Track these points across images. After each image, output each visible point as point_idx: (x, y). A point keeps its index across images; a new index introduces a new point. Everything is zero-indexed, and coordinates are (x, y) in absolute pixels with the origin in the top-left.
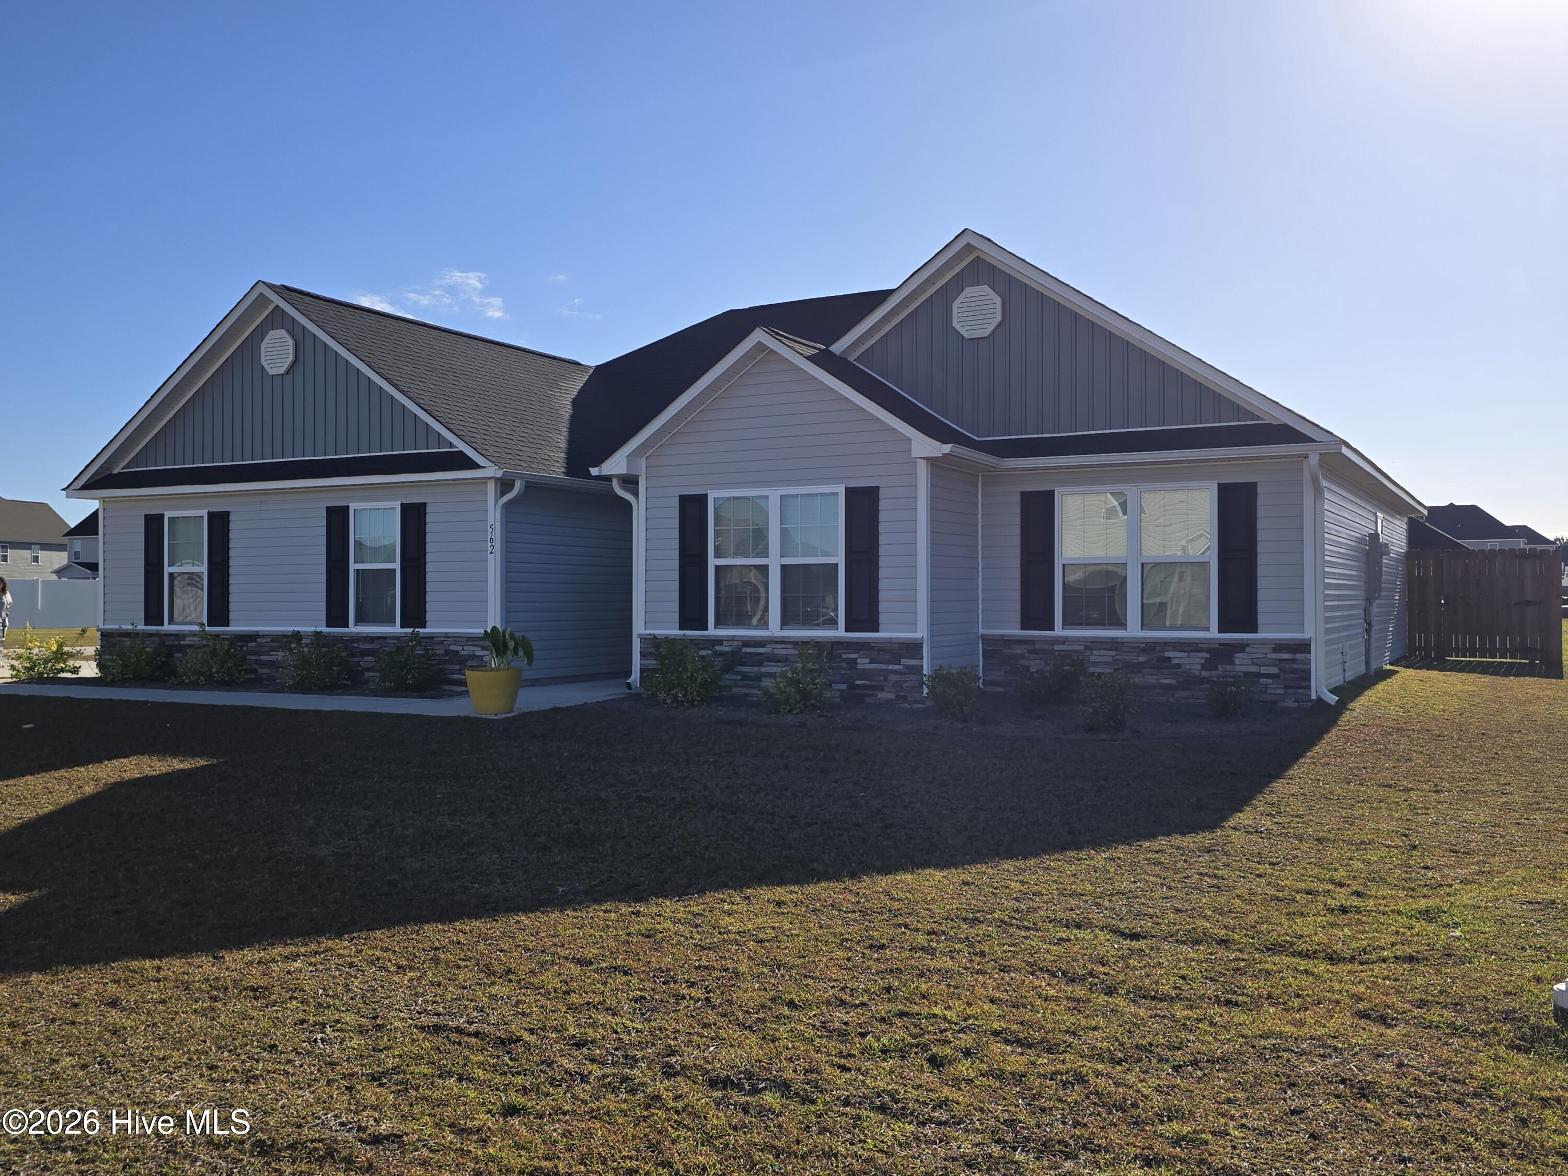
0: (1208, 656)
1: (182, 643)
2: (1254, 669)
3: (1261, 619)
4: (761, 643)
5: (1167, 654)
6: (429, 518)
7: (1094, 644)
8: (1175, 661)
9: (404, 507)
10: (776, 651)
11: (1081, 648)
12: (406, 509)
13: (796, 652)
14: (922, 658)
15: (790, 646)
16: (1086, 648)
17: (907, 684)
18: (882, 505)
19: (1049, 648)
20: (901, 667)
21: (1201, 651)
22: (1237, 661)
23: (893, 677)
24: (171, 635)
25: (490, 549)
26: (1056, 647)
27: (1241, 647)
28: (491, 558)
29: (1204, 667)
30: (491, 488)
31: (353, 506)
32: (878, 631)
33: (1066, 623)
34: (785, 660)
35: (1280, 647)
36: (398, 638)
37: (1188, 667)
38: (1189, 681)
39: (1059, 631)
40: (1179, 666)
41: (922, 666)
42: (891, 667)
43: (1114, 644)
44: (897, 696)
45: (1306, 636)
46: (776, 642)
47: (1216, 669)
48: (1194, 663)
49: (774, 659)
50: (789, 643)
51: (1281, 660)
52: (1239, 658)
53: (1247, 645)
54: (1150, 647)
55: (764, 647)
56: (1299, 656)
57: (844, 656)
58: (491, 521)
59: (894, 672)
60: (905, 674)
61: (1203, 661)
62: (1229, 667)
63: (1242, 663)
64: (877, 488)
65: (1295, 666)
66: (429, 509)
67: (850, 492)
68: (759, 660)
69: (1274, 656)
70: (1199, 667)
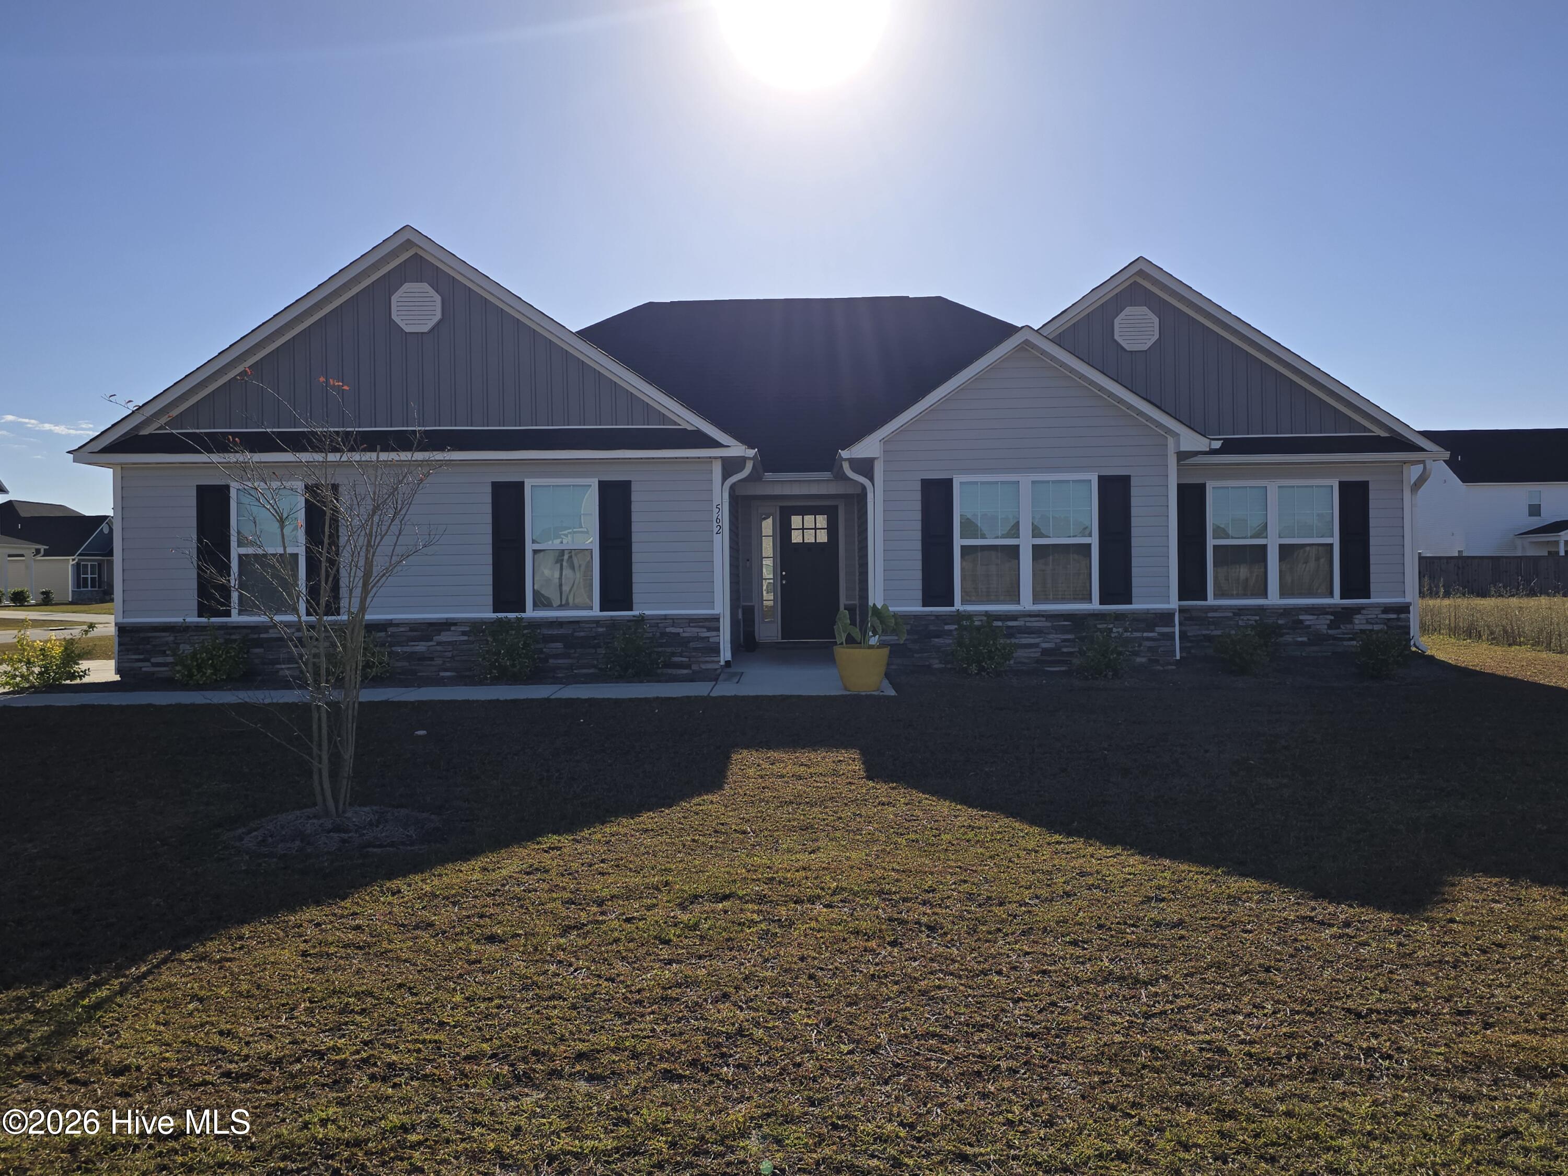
0: (1332, 618)
1: (262, 636)
2: (1370, 627)
3: (1373, 587)
4: (1014, 617)
5: (1301, 617)
6: (634, 497)
7: (1240, 611)
8: (1307, 623)
9: (602, 484)
10: (1028, 624)
11: (1231, 614)
12: (605, 488)
13: (1049, 624)
14: (1174, 626)
15: (1044, 619)
16: (1234, 614)
17: (1162, 649)
18: (1134, 491)
19: (1204, 615)
20: (1156, 634)
21: (1327, 613)
22: (1357, 621)
23: (1148, 644)
24: (245, 627)
25: (716, 530)
26: (1210, 615)
27: (1358, 610)
28: (717, 539)
29: (1330, 627)
30: (717, 469)
31: (528, 484)
32: (1131, 603)
33: (1216, 596)
34: (1039, 632)
35: (1387, 609)
36: (597, 622)
37: (1318, 627)
38: (1318, 639)
39: (1211, 601)
40: (1309, 626)
41: (1174, 633)
42: (1145, 634)
43: (1261, 610)
44: (1150, 660)
45: (1408, 600)
46: (1030, 616)
47: (1339, 628)
48: (1322, 624)
49: (1030, 631)
50: (1043, 616)
51: (1389, 620)
52: (1358, 620)
53: (1363, 608)
54: (1287, 612)
55: (1016, 620)
56: (1403, 616)
57: (1099, 626)
58: (717, 500)
59: (1148, 639)
60: (1159, 640)
61: (1328, 622)
62: (1349, 626)
63: (1359, 622)
64: (1129, 477)
65: (1400, 624)
66: (634, 487)
67: (1101, 479)
68: (1011, 633)
69: (1384, 616)
70: (1326, 627)
